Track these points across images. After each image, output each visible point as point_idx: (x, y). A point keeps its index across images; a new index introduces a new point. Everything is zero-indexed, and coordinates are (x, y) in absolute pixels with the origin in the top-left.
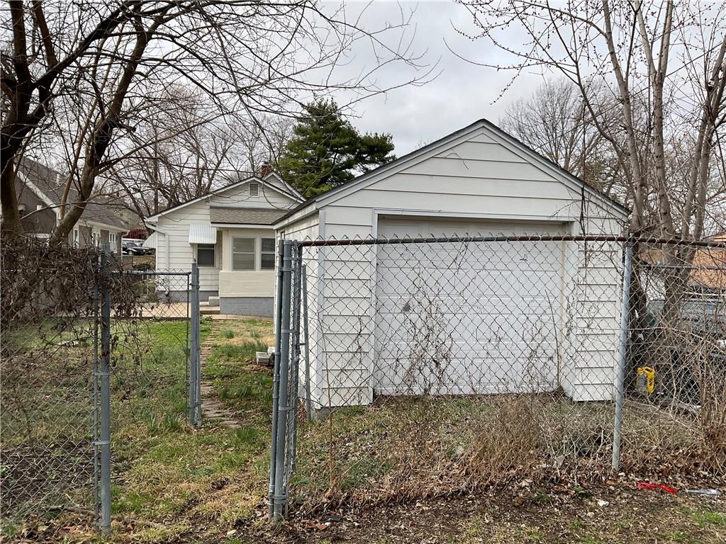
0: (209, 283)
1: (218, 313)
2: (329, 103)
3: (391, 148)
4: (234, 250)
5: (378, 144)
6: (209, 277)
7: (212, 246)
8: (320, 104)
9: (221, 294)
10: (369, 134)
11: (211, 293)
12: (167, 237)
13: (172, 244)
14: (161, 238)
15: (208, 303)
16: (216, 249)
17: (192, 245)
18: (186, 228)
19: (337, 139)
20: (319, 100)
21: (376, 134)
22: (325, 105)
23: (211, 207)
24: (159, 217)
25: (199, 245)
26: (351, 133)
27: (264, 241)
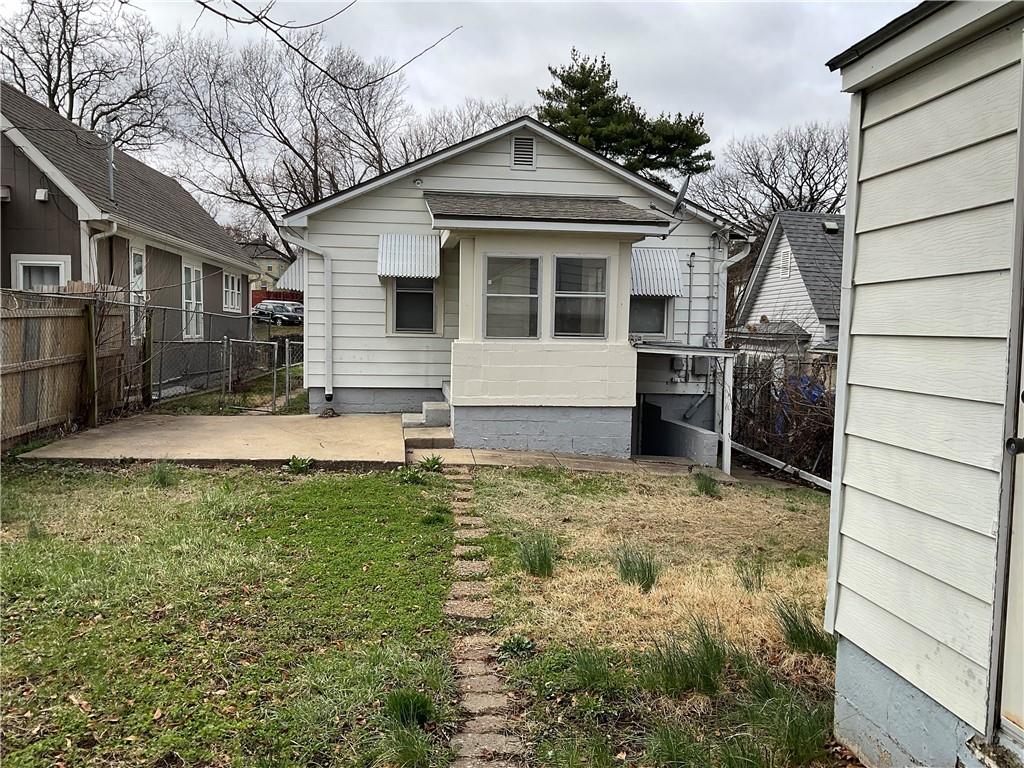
0: (421, 370)
1: (449, 444)
2: (599, 65)
3: (703, 140)
4: (489, 288)
5: (682, 133)
6: (422, 357)
7: (428, 282)
8: (583, 67)
9: (455, 396)
10: (666, 116)
11: (427, 394)
12: (327, 262)
13: (339, 280)
14: (316, 266)
15: (421, 418)
16: (436, 292)
17: (385, 280)
18: (369, 242)
19: (612, 126)
20: (580, 61)
21: (680, 115)
22: (591, 70)
23: (428, 195)
24: (310, 217)
25: (401, 281)
26: (634, 117)
27: (563, 265)
